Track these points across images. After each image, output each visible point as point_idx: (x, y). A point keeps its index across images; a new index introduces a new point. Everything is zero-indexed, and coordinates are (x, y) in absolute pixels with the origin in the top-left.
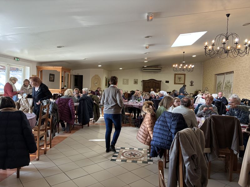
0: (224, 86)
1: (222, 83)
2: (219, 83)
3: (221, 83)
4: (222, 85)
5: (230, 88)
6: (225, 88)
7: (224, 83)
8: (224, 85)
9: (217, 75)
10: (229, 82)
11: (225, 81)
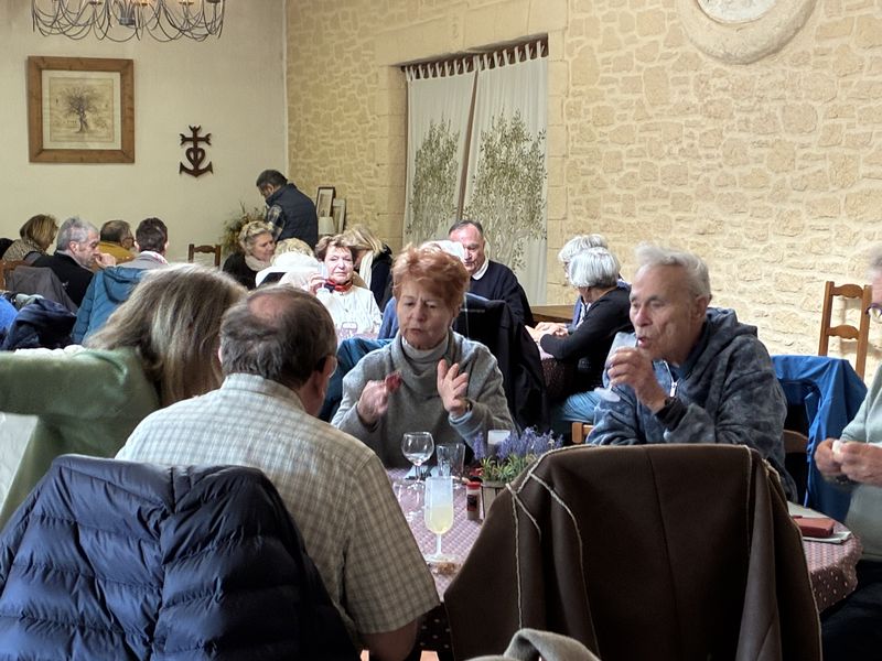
0: (474, 170)
1: (461, 145)
2: (430, 144)
3: (452, 147)
4: (458, 156)
5: (535, 184)
6: (486, 182)
7: (477, 143)
8: (478, 157)
9: (410, 75)
10: (517, 135)
11: (484, 124)
